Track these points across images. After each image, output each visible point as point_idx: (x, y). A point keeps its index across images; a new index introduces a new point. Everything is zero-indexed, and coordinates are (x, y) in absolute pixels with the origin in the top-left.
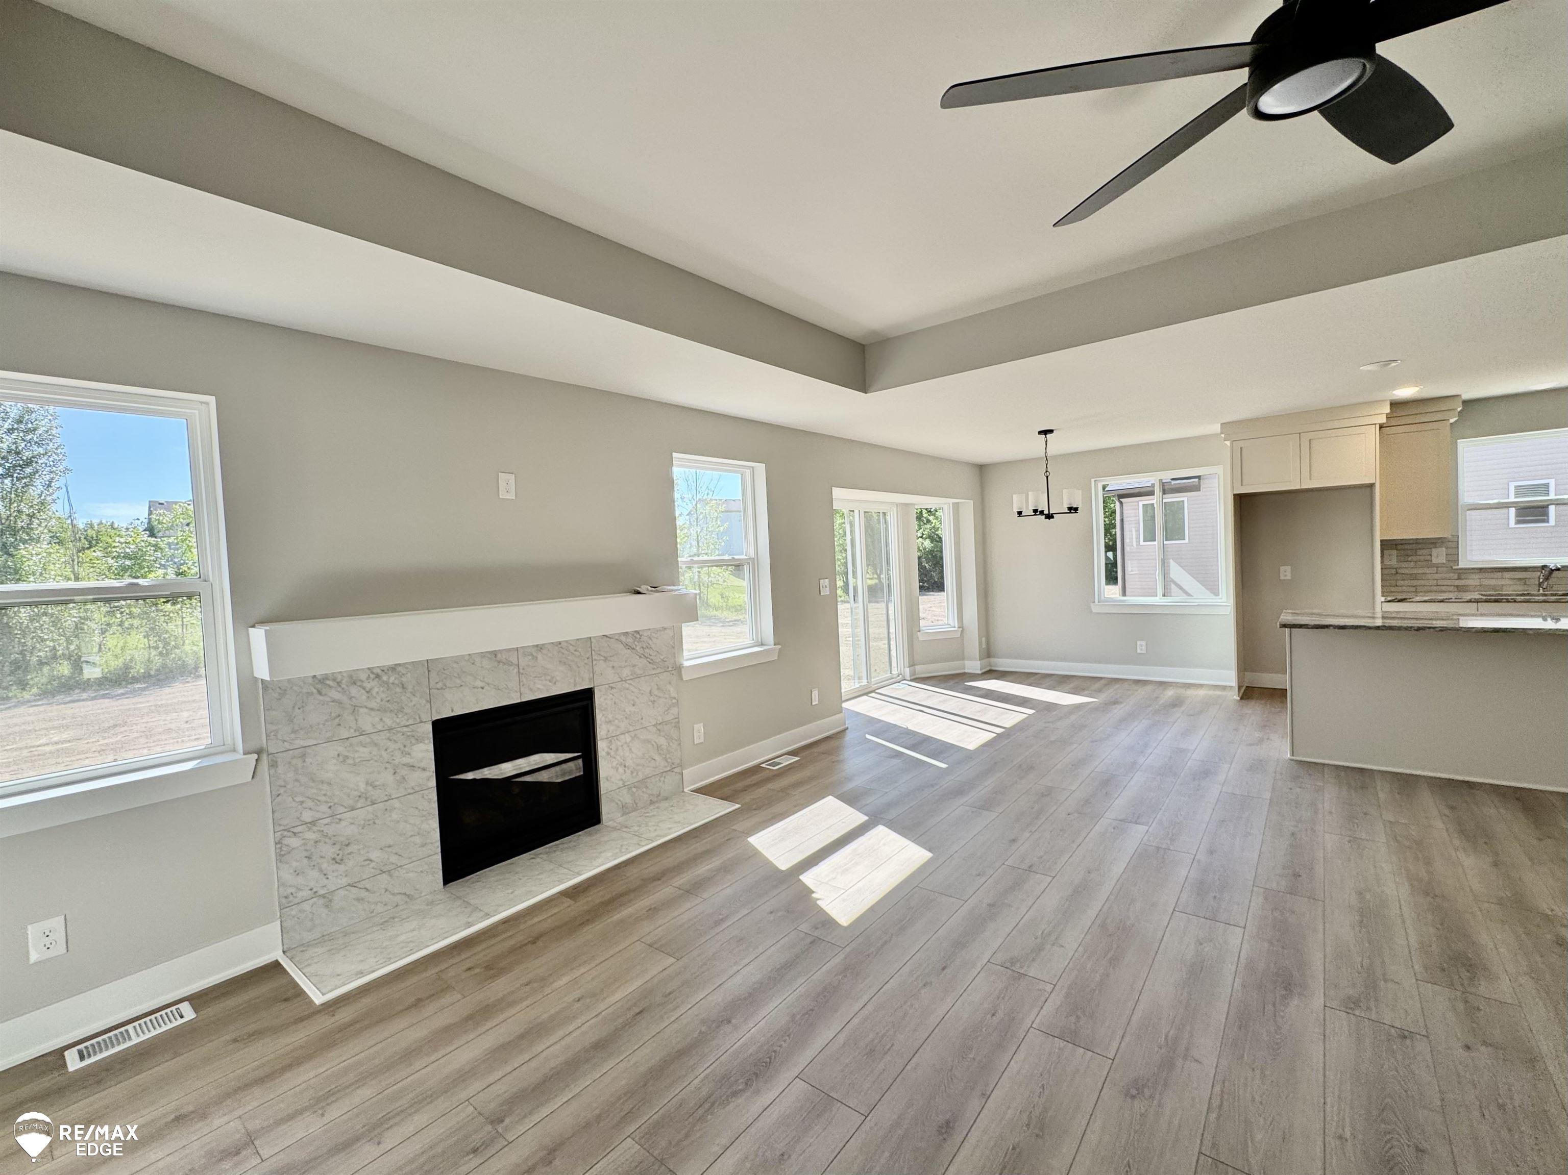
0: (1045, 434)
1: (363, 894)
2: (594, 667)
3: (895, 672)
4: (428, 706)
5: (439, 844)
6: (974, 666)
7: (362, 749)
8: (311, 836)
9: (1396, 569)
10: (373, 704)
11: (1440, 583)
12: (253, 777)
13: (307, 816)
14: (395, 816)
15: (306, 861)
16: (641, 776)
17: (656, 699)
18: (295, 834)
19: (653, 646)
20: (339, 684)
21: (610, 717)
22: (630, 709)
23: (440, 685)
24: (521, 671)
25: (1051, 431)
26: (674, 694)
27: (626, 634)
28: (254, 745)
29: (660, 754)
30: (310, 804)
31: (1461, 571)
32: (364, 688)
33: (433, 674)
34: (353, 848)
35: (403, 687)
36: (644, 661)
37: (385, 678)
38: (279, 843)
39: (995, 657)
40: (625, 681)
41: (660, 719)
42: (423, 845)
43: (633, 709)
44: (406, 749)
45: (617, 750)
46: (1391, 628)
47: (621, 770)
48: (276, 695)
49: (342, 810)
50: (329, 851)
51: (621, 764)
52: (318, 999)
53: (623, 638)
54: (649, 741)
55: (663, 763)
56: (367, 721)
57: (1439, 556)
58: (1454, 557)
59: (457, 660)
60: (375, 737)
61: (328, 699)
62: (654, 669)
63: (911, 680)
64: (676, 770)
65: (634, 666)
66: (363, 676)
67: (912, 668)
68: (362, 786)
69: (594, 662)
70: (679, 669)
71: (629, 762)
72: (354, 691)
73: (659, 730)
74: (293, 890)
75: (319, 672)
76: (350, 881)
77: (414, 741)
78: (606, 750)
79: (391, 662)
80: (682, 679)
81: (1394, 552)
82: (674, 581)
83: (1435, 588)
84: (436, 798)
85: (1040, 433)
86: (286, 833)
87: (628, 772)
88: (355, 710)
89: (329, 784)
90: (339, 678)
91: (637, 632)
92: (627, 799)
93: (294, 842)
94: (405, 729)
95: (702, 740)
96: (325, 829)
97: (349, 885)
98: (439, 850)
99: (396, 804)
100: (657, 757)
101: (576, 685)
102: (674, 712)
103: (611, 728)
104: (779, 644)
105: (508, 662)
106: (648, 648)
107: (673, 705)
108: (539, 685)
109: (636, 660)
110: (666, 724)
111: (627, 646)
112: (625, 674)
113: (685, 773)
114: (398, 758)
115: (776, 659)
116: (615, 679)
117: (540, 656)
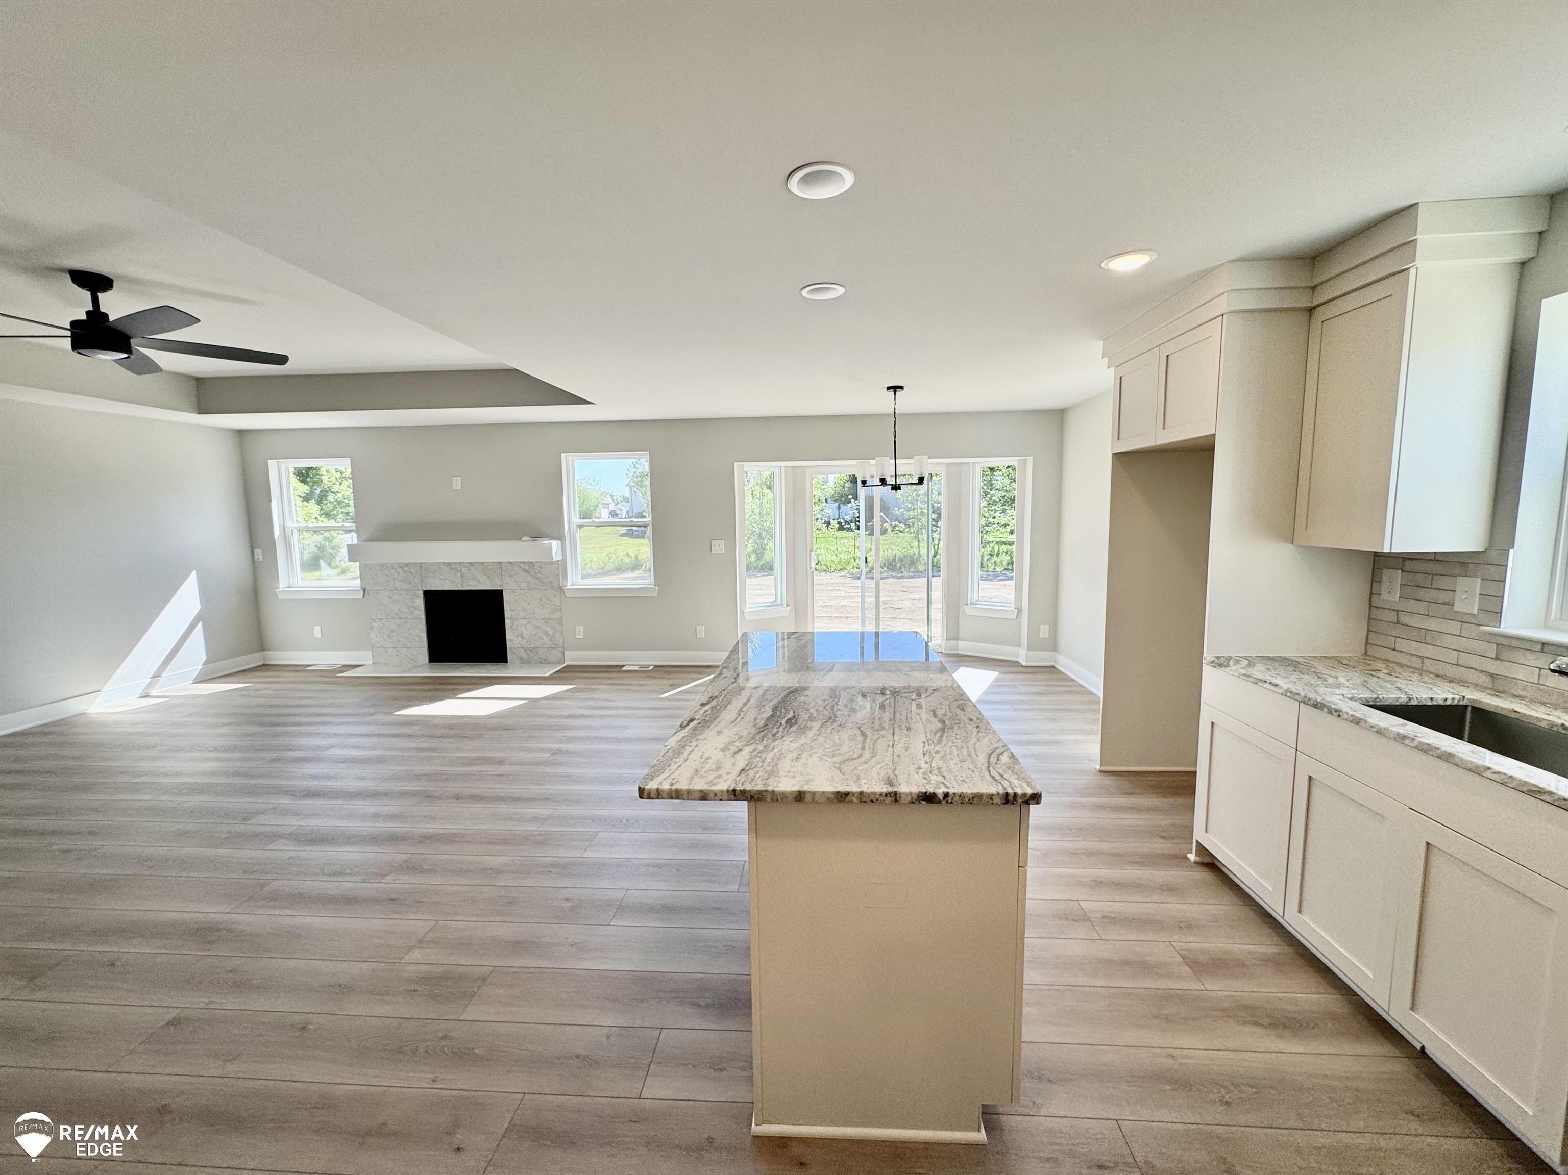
1: (398, 654)
2: (504, 579)
4: (421, 584)
7: (396, 596)
8: (380, 625)
10: (399, 578)
12: (363, 598)
13: (379, 616)
14: (409, 626)
15: (379, 633)
16: (534, 646)
17: (545, 604)
18: (375, 622)
19: (543, 573)
20: (388, 568)
21: (513, 608)
22: (525, 606)
23: (427, 576)
24: (463, 574)
25: (901, 388)
26: (558, 603)
27: (524, 563)
28: (363, 586)
29: (547, 637)
30: (380, 613)
32: (397, 571)
33: (423, 570)
34: (395, 634)
35: (411, 573)
36: (537, 581)
37: (404, 568)
38: (370, 624)
40: (523, 590)
41: (547, 616)
42: (420, 642)
43: (528, 607)
44: (414, 600)
45: (517, 627)
47: (520, 638)
48: (368, 569)
49: (391, 618)
50: (387, 633)
51: (520, 635)
53: (522, 565)
54: (539, 627)
55: (549, 642)
56: (398, 585)
58: (1494, 605)
59: (433, 564)
60: (401, 592)
61: (385, 574)
62: (543, 586)
64: (559, 649)
65: (529, 582)
66: (396, 566)
68: (397, 611)
69: (504, 576)
70: (561, 589)
71: (527, 636)
72: (393, 571)
73: (547, 623)
74: (375, 642)
75: (381, 561)
76: (393, 646)
77: (416, 597)
78: (511, 625)
79: (407, 561)
80: (565, 596)
85: (889, 388)
86: (372, 621)
87: (526, 641)
88: (394, 579)
89: (386, 606)
90: (388, 566)
91: (532, 563)
92: (524, 655)
93: (375, 626)
94: (414, 592)
95: (582, 637)
96: (385, 624)
98: (427, 648)
99: (410, 621)
100: (544, 637)
101: (491, 586)
102: (558, 614)
103: (514, 614)
104: (659, 586)
105: (456, 570)
106: (540, 573)
107: (558, 610)
108: (472, 583)
109: (530, 579)
110: (552, 619)
111: (525, 570)
112: (522, 586)
113: (566, 653)
114: (409, 603)
115: (656, 595)
116: (517, 588)
117: (472, 568)
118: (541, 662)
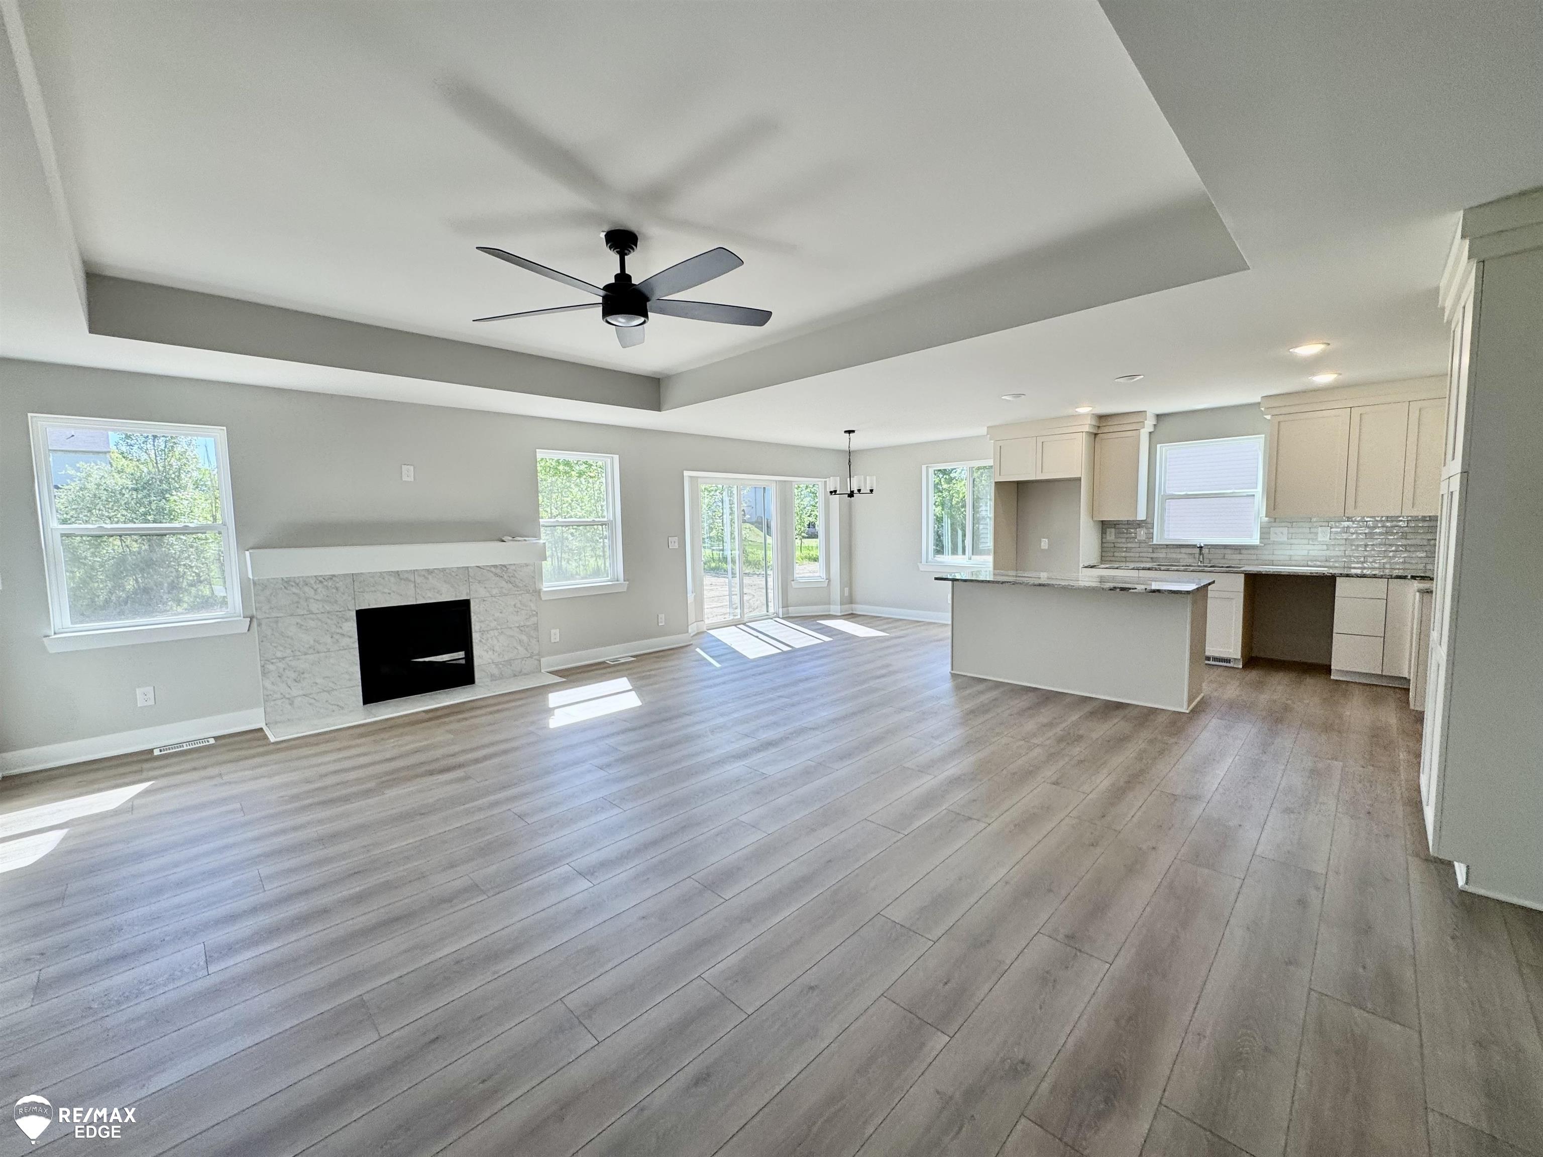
0: (849, 434)
1: (313, 701)
2: (471, 586)
3: (771, 610)
4: (353, 601)
5: (360, 680)
6: (836, 609)
7: (311, 622)
8: (281, 665)
9: (1114, 543)
10: (317, 597)
11: (1141, 555)
12: (248, 630)
13: (279, 654)
14: (332, 661)
15: (278, 678)
16: (506, 658)
17: (519, 610)
18: (272, 663)
19: (517, 576)
20: (298, 584)
21: (482, 618)
22: (497, 614)
23: (361, 590)
24: (417, 585)
25: (853, 431)
26: (534, 608)
27: (495, 566)
28: (249, 613)
29: (522, 646)
30: (281, 648)
31: (1155, 547)
32: (312, 588)
33: (356, 583)
34: (306, 675)
35: (337, 589)
36: (510, 585)
37: (325, 583)
38: (263, 666)
39: (855, 604)
40: (495, 597)
41: (522, 624)
42: (350, 680)
43: (501, 615)
44: (340, 625)
45: (488, 639)
46: (998, 582)
47: (491, 653)
48: (261, 588)
49: (300, 654)
50: (293, 675)
51: (490, 649)
52: (272, 739)
53: (493, 569)
54: (512, 637)
55: (525, 652)
56: (314, 606)
57: (1142, 533)
58: (1150, 536)
59: (373, 575)
60: (319, 616)
61: (291, 592)
62: (518, 591)
63: (783, 618)
64: (535, 657)
65: (502, 588)
66: (312, 580)
67: (785, 609)
68: (312, 642)
69: (471, 583)
70: (538, 592)
71: (497, 648)
72: (306, 589)
73: (522, 631)
74: (271, 693)
75: (285, 576)
76: (304, 693)
77: (344, 621)
78: (479, 638)
79: (330, 574)
80: (541, 599)
81: (1113, 530)
82: (537, 536)
83: (1137, 559)
84: (358, 654)
85: (846, 432)
86: (267, 662)
87: (496, 654)
88: (307, 599)
89: (292, 639)
90: (297, 581)
91: (504, 566)
92: (496, 671)
93: (271, 667)
94: (338, 613)
95: (558, 640)
96: (290, 663)
97: (304, 695)
98: (360, 684)
99: (333, 654)
100: (519, 648)
101: (456, 597)
102: (534, 619)
103: (483, 626)
104: (628, 580)
105: (407, 580)
106: (514, 576)
107: (533, 615)
108: (429, 594)
109: (503, 584)
110: (528, 626)
111: (496, 575)
112: (495, 592)
113: (543, 660)
114: (333, 629)
115: (625, 590)
116: (488, 595)
117: (430, 577)
118: (515, 676)
